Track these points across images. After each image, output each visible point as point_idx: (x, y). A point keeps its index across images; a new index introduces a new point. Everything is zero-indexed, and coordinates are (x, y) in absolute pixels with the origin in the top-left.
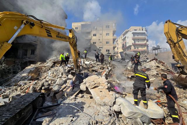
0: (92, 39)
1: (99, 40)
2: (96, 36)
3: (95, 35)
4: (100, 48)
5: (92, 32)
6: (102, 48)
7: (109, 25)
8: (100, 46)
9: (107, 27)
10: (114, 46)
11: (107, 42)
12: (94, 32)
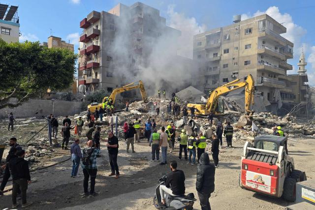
0: (222, 59)
1: (234, 59)
2: (228, 52)
3: (226, 51)
4: (234, 74)
5: (222, 46)
6: (237, 73)
7: (250, 27)
8: (234, 70)
9: (247, 32)
10: (258, 68)
11: (245, 62)
12: (225, 46)
